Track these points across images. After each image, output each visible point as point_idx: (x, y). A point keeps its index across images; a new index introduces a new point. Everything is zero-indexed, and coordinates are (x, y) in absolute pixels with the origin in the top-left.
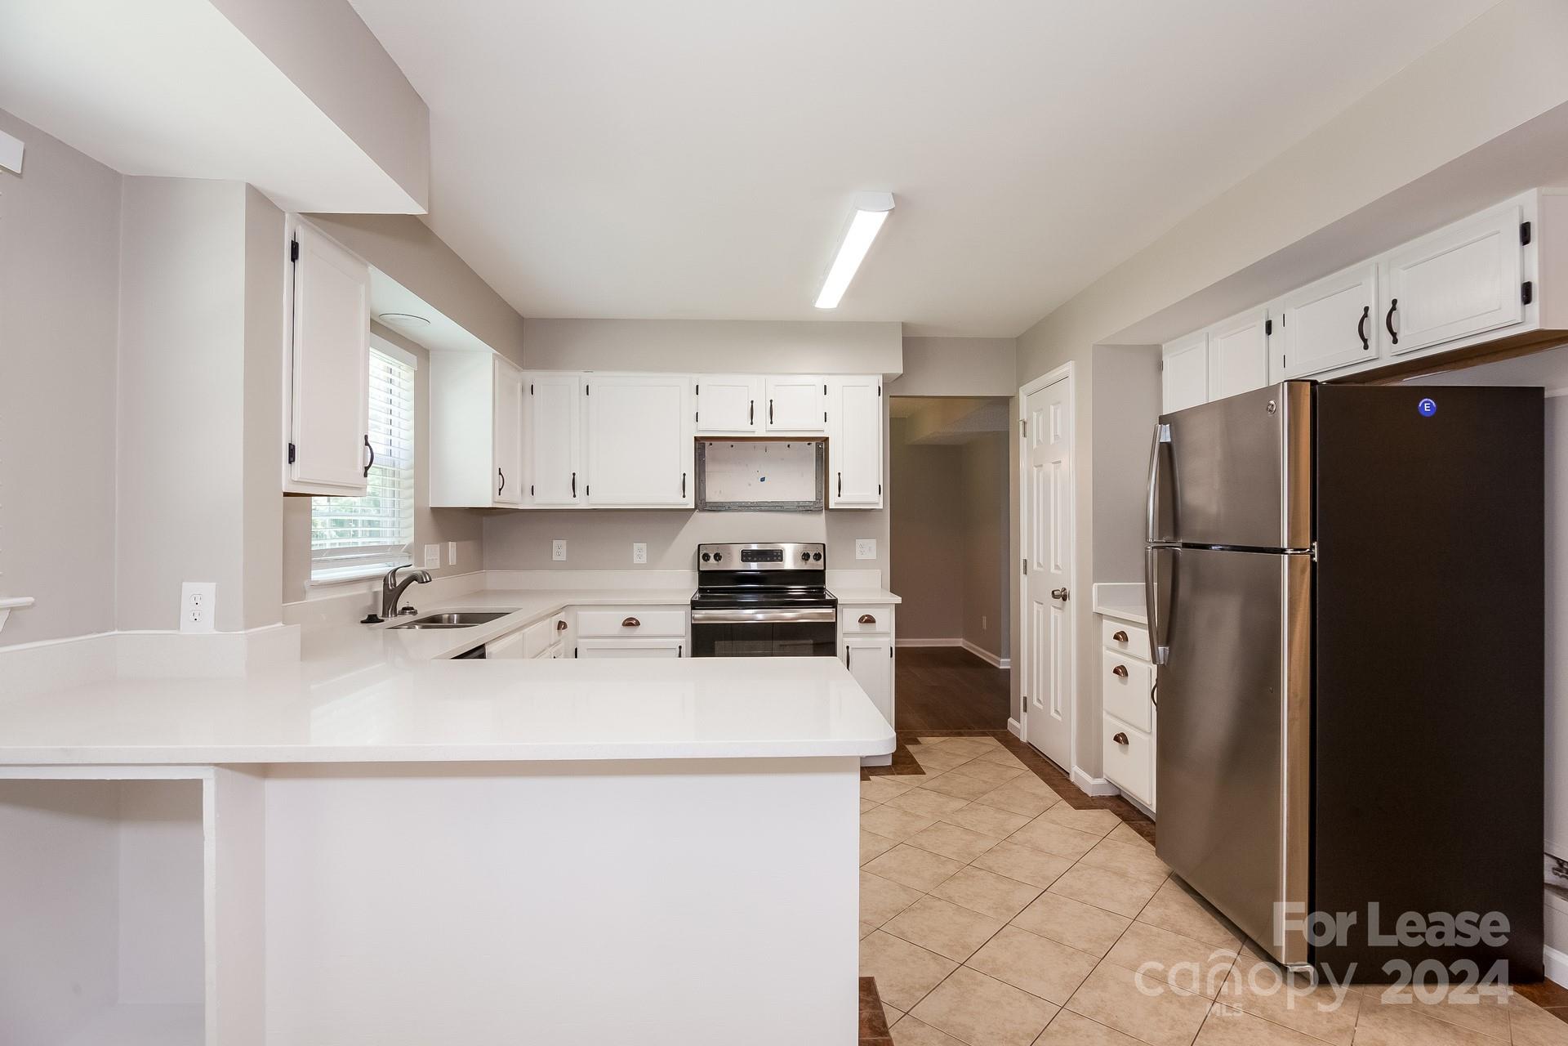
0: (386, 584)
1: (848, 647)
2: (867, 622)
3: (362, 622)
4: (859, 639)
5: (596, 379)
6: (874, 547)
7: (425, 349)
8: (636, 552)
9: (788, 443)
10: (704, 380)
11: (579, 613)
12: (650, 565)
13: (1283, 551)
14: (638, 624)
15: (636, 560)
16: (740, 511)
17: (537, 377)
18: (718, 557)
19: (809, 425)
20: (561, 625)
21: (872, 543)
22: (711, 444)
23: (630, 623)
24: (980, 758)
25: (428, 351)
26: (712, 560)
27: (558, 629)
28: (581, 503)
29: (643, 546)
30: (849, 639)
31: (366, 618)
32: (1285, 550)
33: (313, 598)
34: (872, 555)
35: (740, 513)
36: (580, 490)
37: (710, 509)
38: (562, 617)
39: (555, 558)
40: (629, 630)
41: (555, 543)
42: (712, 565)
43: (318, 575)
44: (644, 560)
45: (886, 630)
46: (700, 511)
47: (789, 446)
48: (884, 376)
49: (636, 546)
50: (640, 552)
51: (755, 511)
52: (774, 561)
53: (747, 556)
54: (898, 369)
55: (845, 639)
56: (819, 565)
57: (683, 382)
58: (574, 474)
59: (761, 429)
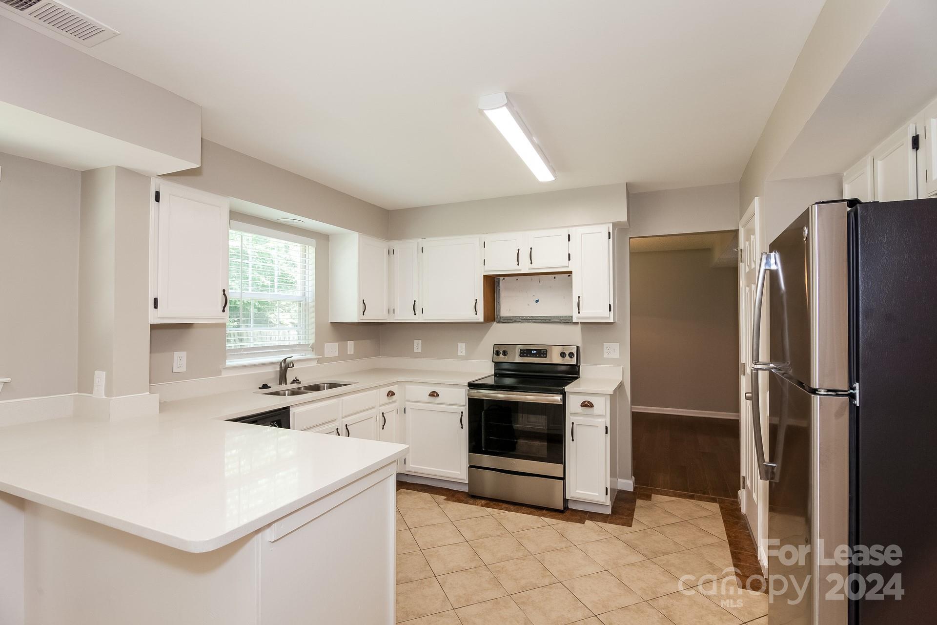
0: (281, 367)
1: (573, 423)
2: (586, 406)
3: (260, 388)
4: (582, 418)
5: (427, 243)
6: (618, 351)
7: (327, 235)
8: (459, 348)
9: (554, 276)
10: (488, 238)
11: (407, 386)
12: (467, 357)
13: (814, 391)
14: (438, 395)
15: (459, 354)
16: (522, 322)
17: (396, 245)
18: (505, 353)
19: (558, 263)
20: (391, 394)
21: (616, 346)
22: (504, 279)
23: (434, 394)
24: (691, 522)
25: (329, 236)
26: (501, 355)
27: (387, 396)
28: (419, 318)
29: (463, 345)
30: (575, 418)
31: (261, 386)
32: (817, 390)
33: (225, 374)
34: (616, 355)
35: (523, 324)
36: (418, 311)
37: (503, 321)
38: (393, 388)
39: (416, 350)
40: (432, 399)
41: (416, 341)
42: (501, 358)
43: (231, 362)
44: (464, 354)
45: (602, 412)
46: (497, 322)
47: (555, 278)
48: (615, 225)
49: (459, 344)
50: (461, 348)
51: (532, 322)
52: (541, 357)
53: (525, 352)
54: (623, 217)
55: (571, 417)
56: (573, 362)
57: (474, 240)
58: (415, 301)
59: (525, 268)
